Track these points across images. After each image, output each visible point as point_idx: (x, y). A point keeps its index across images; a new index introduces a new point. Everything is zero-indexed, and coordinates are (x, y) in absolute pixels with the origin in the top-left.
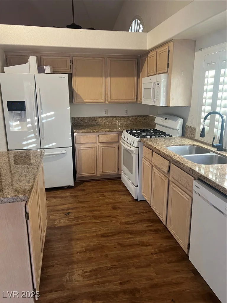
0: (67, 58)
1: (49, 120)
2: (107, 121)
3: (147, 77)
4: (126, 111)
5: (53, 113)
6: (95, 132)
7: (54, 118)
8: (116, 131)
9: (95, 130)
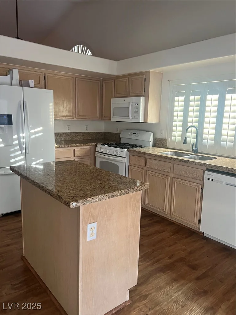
0: (40, 73)
1: (37, 135)
2: (70, 137)
3: (114, 98)
4: (87, 127)
5: (41, 128)
6: (72, 147)
7: (41, 134)
8: (90, 145)
9: (72, 145)
